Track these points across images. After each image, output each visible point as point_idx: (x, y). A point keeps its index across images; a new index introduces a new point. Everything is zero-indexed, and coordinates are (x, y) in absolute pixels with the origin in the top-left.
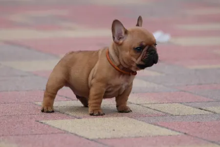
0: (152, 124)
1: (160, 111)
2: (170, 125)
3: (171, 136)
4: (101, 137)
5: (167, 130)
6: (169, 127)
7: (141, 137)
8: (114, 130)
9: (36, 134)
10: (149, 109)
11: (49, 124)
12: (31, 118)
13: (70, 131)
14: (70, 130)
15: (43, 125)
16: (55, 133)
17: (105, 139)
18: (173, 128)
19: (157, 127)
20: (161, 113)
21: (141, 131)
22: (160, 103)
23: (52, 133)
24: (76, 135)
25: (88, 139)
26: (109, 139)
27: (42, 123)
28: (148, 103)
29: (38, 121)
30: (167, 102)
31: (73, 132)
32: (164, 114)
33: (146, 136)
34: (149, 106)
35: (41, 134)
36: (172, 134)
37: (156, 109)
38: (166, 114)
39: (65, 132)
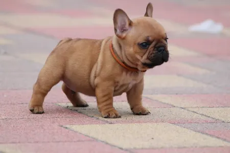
0: (199, 132)
1: (209, 117)
2: (221, 135)
3: (222, 147)
4: (137, 147)
5: (217, 139)
6: (219, 136)
7: (185, 147)
8: (153, 139)
9: (59, 142)
10: (196, 115)
11: (75, 130)
12: (53, 122)
13: (99, 139)
14: (100, 137)
15: (67, 130)
16: (82, 141)
17: (142, 149)
18: (225, 137)
19: (205, 136)
20: (210, 119)
21: (185, 141)
22: (209, 107)
23: (79, 141)
24: (107, 143)
25: (121, 149)
26: (146, 149)
27: (66, 128)
28: (195, 106)
29: (62, 126)
30: (218, 106)
31: (103, 140)
32: (214, 121)
33: (192, 147)
34: (195, 110)
35: (66, 141)
36: (223, 145)
37: (204, 113)
38: (217, 121)
39: (94, 140)
